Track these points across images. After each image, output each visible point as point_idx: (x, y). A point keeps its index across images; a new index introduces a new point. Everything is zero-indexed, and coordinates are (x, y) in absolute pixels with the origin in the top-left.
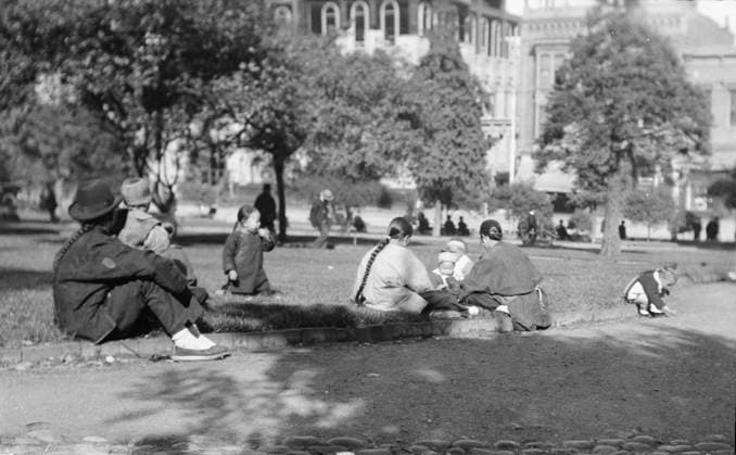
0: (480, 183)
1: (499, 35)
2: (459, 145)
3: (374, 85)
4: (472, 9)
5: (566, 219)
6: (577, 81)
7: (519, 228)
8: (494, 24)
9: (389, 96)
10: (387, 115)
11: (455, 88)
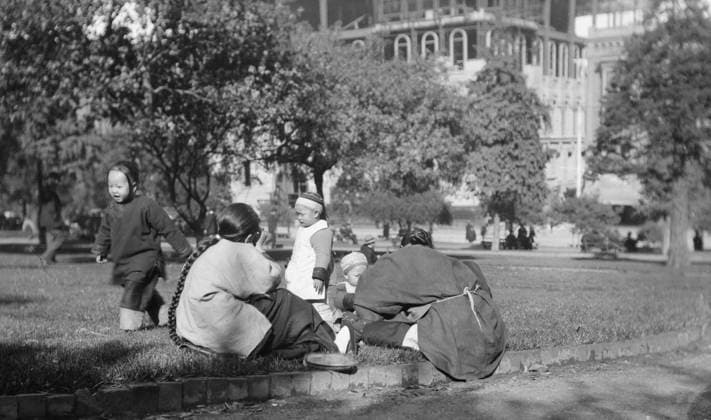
0: (538, 195)
1: (567, 56)
2: (516, 158)
3: (409, 91)
4: (540, 33)
5: (634, 232)
6: (632, 82)
7: (582, 241)
8: (561, 46)
9: (426, 101)
10: (424, 122)
11: (511, 101)
